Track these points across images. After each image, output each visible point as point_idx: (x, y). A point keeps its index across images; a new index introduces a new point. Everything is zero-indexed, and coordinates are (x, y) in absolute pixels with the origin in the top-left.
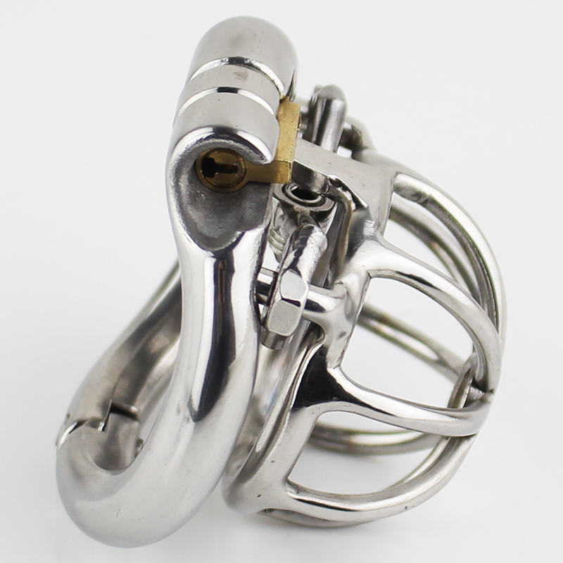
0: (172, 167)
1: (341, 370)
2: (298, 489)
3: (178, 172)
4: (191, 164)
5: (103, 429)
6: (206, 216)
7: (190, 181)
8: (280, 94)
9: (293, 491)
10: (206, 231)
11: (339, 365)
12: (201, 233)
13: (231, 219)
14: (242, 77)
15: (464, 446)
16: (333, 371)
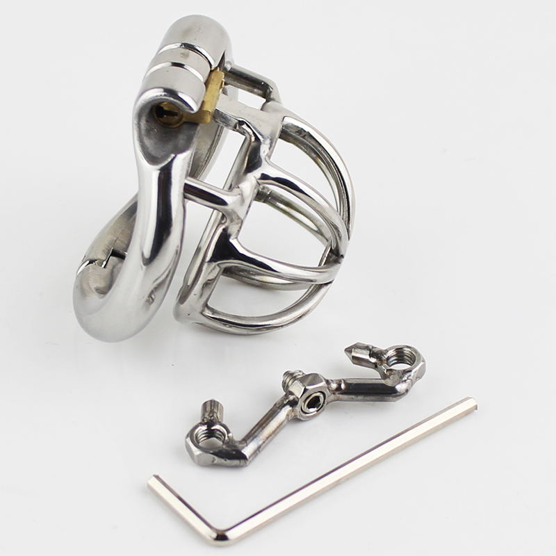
0: (136, 111)
1: (238, 241)
2: (214, 311)
3: (139, 116)
4: (147, 110)
5: (105, 267)
6: (155, 144)
7: (147, 121)
8: (211, 67)
9: (210, 313)
10: (153, 153)
11: (237, 238)
12: (150, 154)
13: (170, 146)
14: (186, 56)
15: (323, 290)
16: (233, 241)
